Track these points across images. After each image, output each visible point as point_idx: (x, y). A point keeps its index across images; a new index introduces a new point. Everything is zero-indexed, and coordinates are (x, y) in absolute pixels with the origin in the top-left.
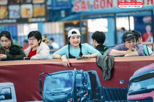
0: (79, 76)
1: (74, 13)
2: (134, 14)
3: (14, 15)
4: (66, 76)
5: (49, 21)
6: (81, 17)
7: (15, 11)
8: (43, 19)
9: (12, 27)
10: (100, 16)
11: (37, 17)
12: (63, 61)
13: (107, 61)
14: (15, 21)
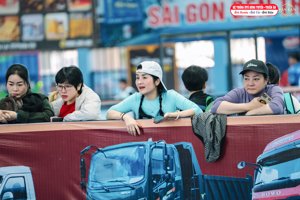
0: (158, 153)
1: (149, 31)
2: (265, 31)
3: (31, 34)
4: (132, 153)
5: (101, 45)
6: (163, 39)
7: (33, 26)
8: (89, 43)
9: (28, 57)
10: (198, 36)
11: (77, 38)
12: (127, 124)
13: (213, 124)
14: (33, 46)
